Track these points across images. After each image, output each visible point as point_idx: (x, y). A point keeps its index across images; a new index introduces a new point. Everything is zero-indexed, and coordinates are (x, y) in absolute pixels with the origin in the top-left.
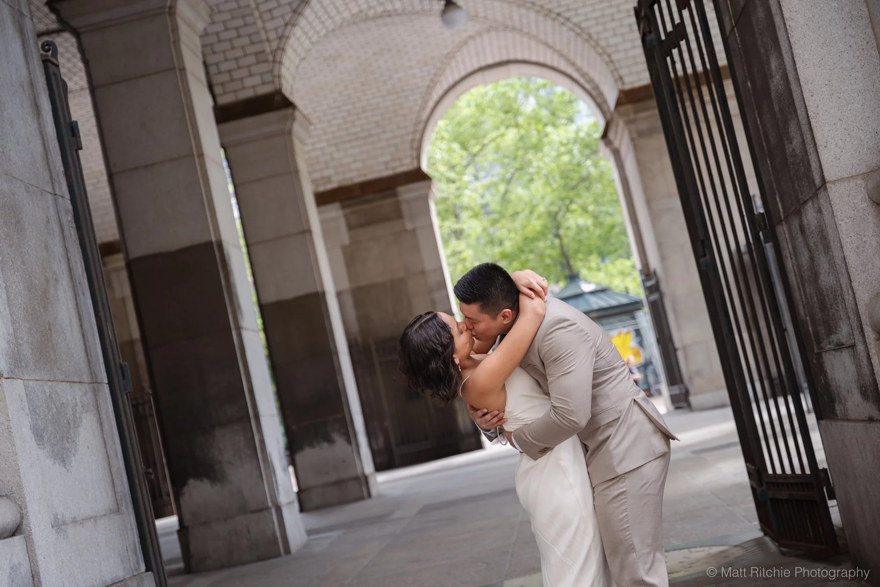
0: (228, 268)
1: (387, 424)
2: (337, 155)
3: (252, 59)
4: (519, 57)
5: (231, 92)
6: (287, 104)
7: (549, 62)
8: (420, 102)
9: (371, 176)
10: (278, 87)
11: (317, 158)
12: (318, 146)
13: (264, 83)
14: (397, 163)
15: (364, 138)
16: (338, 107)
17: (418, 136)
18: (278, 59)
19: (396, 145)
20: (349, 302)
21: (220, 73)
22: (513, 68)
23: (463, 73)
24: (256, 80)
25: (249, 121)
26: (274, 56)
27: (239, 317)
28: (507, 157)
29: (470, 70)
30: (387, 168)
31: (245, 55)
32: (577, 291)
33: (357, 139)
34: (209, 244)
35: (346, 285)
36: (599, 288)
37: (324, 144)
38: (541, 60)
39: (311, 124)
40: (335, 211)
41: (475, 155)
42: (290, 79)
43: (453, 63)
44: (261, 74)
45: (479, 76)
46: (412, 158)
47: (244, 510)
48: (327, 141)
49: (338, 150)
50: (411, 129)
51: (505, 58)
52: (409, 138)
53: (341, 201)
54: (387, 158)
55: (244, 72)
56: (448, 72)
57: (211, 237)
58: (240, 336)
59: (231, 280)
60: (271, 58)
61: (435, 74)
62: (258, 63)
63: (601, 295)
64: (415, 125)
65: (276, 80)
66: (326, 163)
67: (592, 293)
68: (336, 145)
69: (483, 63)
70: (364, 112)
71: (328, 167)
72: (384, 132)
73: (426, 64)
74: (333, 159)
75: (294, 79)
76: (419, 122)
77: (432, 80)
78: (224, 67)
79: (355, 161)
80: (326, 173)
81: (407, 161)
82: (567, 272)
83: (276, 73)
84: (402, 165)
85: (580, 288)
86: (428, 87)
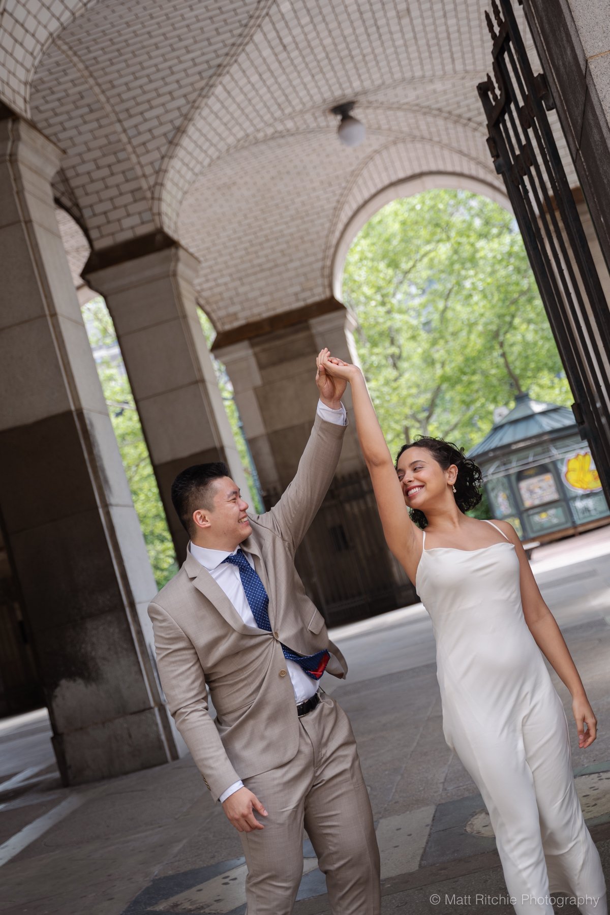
0: (91, 439)
1: (315, 579)
2: (241, 290)
3: (128, 198)
4: (433, 168)
5: (108, 235)
6: (170, 243)
7: (466, 171)
8: (327, 225)
9: (280, 310)
10: (159, 226)
11: (221, 294)
12: (220, 281)
13: (143, 223)
14: (308, 294)
15: (270, 269)
16: (239, 238)
17: (328, 263)
18: (156, 195)
19: (305, 274)
20: (265, 448)
21: (95, 215)
22: (428, 181)
23: (373, 191)
24: (135, 220)
25: (129, 265)
26: (153, 193)
27: (106, 493)
28: (443, 271)
29: (380, 186)
30: (298, 300)
31: (121, 194)
32: (528, 413)
33: (262, 271)
34: (67, 415)
35: (259, 429)
36: (551, 407)
37: (227, 279)
38: (458, 169)
39: (199, 262)
40: (242, 352)
41: (406, 273)
42: (174, 217)
43: (360, 181)
44: (140, 213)
45: (391, 192)
46: (324, 286)
47: (123, 711)
48: (231, 275)
49: (243, 284)
50: (320, 256)
51: (417, 170)
52: (320, 264)
53: (250, 339)
54: (297, 289)
55: (121, 213)
56: (355, 190)
57: (70, 406)
58: (108, 514)
59: (95, 452)
60: (149, 195)
61: (341, 195)
62: (135, 201)
63: (554, 415)
64: (324, 251)
65: (157, 218)
66: (231, 298)
67: (544, 413)
68: (240, 279)
69: (394, 178)
70: (268, 240)
71: (233, 304)
72: (291, 261)
73: (330, 185)
74: (238, 294)
75: (178, 215)
76: (327, 248)
77: (338, 201)
78: (99, 208)
79: (262, 295)
80: (232, 310)
81: (319, 290)
82: (516, 393)
83: (155, 210)
84: (313, 295)
85: (530, 408)
86: (335, 209)
